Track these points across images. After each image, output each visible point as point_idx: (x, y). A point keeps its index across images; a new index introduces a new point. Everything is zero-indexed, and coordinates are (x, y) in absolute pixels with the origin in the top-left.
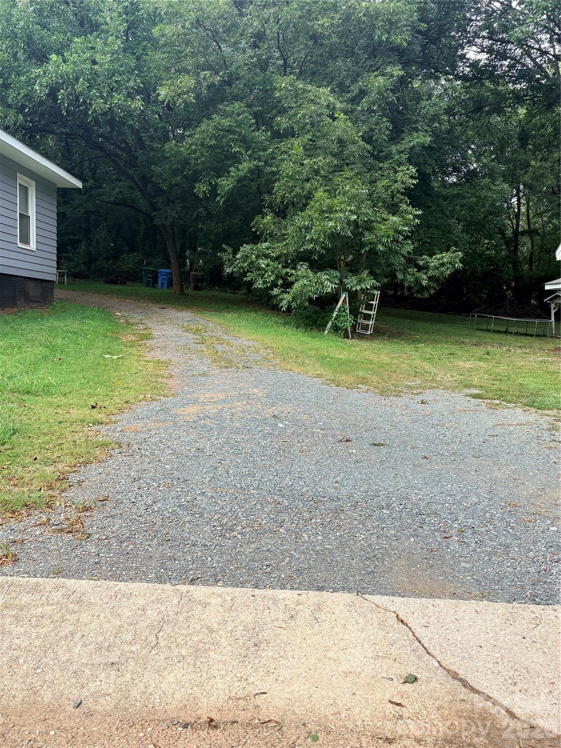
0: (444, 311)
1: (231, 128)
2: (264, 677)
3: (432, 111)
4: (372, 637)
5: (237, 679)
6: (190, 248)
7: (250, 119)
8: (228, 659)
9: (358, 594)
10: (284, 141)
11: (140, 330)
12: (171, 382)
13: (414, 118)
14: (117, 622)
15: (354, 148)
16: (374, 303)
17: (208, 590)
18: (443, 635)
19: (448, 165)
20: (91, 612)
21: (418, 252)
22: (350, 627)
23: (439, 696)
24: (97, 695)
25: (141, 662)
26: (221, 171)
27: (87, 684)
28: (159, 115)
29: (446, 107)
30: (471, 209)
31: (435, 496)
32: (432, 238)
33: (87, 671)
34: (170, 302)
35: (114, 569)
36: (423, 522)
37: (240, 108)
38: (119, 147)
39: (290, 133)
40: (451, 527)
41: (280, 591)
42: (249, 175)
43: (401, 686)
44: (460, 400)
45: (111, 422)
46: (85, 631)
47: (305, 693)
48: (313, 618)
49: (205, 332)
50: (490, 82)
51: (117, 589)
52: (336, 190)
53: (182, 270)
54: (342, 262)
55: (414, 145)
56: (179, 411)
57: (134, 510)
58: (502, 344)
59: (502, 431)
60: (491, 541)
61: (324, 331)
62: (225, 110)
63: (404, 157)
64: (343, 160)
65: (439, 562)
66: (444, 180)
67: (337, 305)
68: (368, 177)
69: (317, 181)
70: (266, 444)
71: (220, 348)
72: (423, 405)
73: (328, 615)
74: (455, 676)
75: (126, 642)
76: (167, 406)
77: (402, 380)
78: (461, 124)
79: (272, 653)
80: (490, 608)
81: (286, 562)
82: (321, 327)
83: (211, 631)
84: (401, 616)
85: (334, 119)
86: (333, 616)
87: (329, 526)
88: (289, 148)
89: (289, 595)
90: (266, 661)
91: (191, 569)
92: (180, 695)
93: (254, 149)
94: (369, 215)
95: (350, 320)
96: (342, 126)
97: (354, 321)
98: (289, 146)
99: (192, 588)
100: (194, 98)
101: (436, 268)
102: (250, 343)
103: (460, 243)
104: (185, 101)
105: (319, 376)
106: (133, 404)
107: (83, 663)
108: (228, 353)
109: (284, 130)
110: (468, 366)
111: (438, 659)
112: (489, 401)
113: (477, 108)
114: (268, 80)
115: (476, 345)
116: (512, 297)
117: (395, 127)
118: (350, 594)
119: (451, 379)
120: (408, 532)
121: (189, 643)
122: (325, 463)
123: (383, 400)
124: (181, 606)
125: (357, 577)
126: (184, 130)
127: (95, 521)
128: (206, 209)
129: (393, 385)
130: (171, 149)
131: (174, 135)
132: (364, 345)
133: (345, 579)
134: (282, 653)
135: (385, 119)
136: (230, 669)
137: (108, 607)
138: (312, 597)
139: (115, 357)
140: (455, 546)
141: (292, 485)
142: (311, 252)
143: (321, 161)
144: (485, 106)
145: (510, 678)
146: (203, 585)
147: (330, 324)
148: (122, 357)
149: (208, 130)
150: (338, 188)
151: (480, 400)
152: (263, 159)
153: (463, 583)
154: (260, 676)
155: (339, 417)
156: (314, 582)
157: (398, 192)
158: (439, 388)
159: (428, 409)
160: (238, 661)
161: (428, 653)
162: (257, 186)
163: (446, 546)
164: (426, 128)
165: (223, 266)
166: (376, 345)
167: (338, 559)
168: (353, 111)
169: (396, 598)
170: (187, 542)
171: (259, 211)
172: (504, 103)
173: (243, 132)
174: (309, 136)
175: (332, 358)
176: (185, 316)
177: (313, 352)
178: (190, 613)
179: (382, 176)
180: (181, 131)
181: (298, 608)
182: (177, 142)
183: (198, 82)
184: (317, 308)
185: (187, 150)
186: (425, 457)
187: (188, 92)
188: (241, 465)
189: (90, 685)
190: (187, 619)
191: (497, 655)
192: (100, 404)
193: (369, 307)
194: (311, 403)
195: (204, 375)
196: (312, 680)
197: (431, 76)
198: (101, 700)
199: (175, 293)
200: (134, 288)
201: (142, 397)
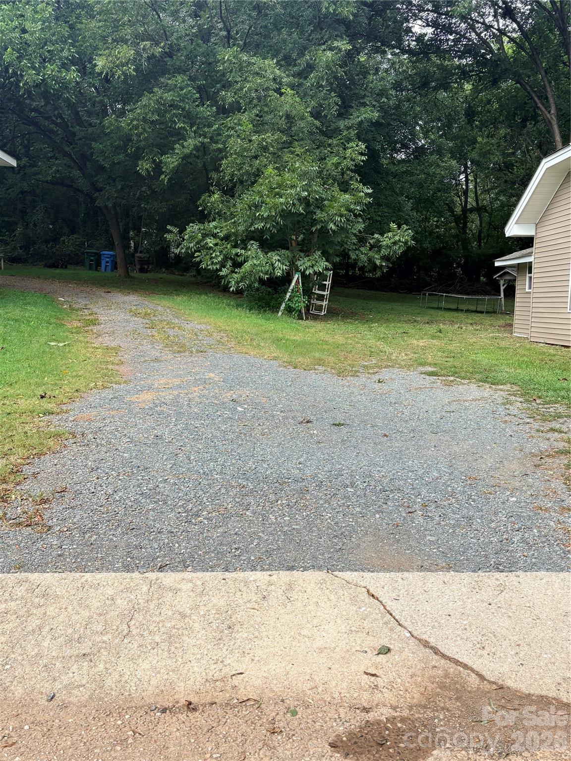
0: (395, 289)
1: (174, 102)
2: (239, 658)
3: (380, 85)
4: (344, 613)
5: (213, 662)
6: (134, 229)
7: (194, 94)
8: (203, 643)
9: (328, 572)
10: (231, 116)
11: (86, 315)
12: (122, 369)
13: (362, 93)
14: (86, 613)
15: (302, 124)
16: (327, 283)
17: (179, 576)
18: (413, 607)
19: (396, 142)
20: (58, 605)
21: (369, 231)
22: (322, 604)
23: (412, 665)
24: (70, 687)
25: (114, 651)
26: (165, 148)
27: (59, 676)
28: (96, 88)
29: (394, 82)
30: (420, 186)
31: (397, 472)
32: (382, 216)
33: (58, 664)
34: (115, 285)
35: (78, 560)
36: (387, 499)
37: (183, 81)
38: (54, 122)
39: (236, 108)
40: (415, 502)
41: (251, 573)
42: (195, 152)
43: (375, 658)
44: (415, 378)
45: (62, 412)
46: (53, 624)
47: (281, 670)
48: (286, 598)
49: (154, 316)
50: (436, 57)
51: (83, 580)
52: (286, 167)
53: (127, 252)
54: (293, 242)
55: (362, 120)
56: (134, 398)
57: (95, 500)
58: (453, 321)
59: (458, 407)
60: (454, 514)
61: (278, 312)
62: (168, 84)
63: (353, 133)
64: (291, 136)
65: (405, 537)
66: (392, 157)
67: (289, 286)
68: (317, 154)
69: (266, 158)
70: (226, 428)
71: (171, 332)
72: (380, 384)
73: (300, 593)
74: (426, 644)
75: (97, 632)
76: (120, 393)
77: (358, 360)
78: (409, 100)
79: (246, 635)
80: (456, 578)
81: (255, 544)
82: (275, 309)
83: (183, 616)
84: (372, 591)
85: (281, 94)
86: (305, 594)
87: (295, 506)
88: (235, 124)
89: (259, 577)
90: (241, 642)
91: (158, 557)
92: (157, 681)
93: (198, 125)
94: (320, 193)
95: (304, 300)
96: (289, 101)
97: (309, 301)
98: (235, 121)
99: (161, 575)
100: (134, 70)
101: (388, 247)
102: (203, 327)
103: (410, 221)
104: (124, 73)
105: (275, 358)
106: (84, 392)
107: (54, 656)
108: (181, 337)
109: (230, 104)
110: (422, 344)
111: (410, 630)
112: (444, 378)
113: (423, 83)
114: (211, 51)
115: (428, 323)
116: (462, 274)
117: (343, 102)
118: (321, 572)
119: (406, 357)
120: (373, 509)
121: (163, 630)
122: (287, 445)
123: (340, 381)
124: (151, 594)
125: (326, 555)
126: (124, 104)
127: (54, 513)
128: (150, 187)
129: (349, 365)
130: (111, 124)
131: (113, 110)
132: (319, 325)
133: (315, 557)
134: (257, 634)
135: (333, 94)
136: (205, 653)
137: (76, 599)
138: (283, 577)
139: (61, 345)
140: (419, 520)
141: (255, 468)
142: (262, 231)
143: (269, 137)
144: (432, 82)
145: (478, 643)
146: (172, 571)
147: (283, 305)
148: (68, 344)
149: (150, 104)
150: (287, 165)
151: (435, 378)
152: (209, 135)
153: (429, 556)
154: (236, 658)
155: (298, 399)
156: (284, 562)
157: (348, 169)
158: (394, 367)
159: (385, 387)
160: (212, 644)
161: (400, 625)
162: (202, 163)
163: (411, 521)
164: (374, 103)
165: (169, 247)
166: (330, 325)
167: (306, 538)
168: (300, 85)
169: (366, 573)
170: (152, 530)
171: (206, 189)
172: (451, 79)
173: (187, 107)
174: (255, 111)
175: (287, 340)
176: (132, 300)
177: (267, 335)
178: (161, 600)
179: (331, 153)
180: (120, 106)
181: (270, 588)
182: (117, 117)
183: (138, 53)
184: (269, 289)
185: (129, 125)
186: (385, 435)
187: (127, 63)
188: (202, 450)
189: (63, 678)
190: (158, 606)
191: (465, 622)
192: (49, 393)
193: (322, 287)
194: (270, 386)
195: (157, 360)
196: (288, 658)
197: (377, 50)
198: (75, 692)
199: (120, 276)
200: (76, 272)
201: (92, 385)
